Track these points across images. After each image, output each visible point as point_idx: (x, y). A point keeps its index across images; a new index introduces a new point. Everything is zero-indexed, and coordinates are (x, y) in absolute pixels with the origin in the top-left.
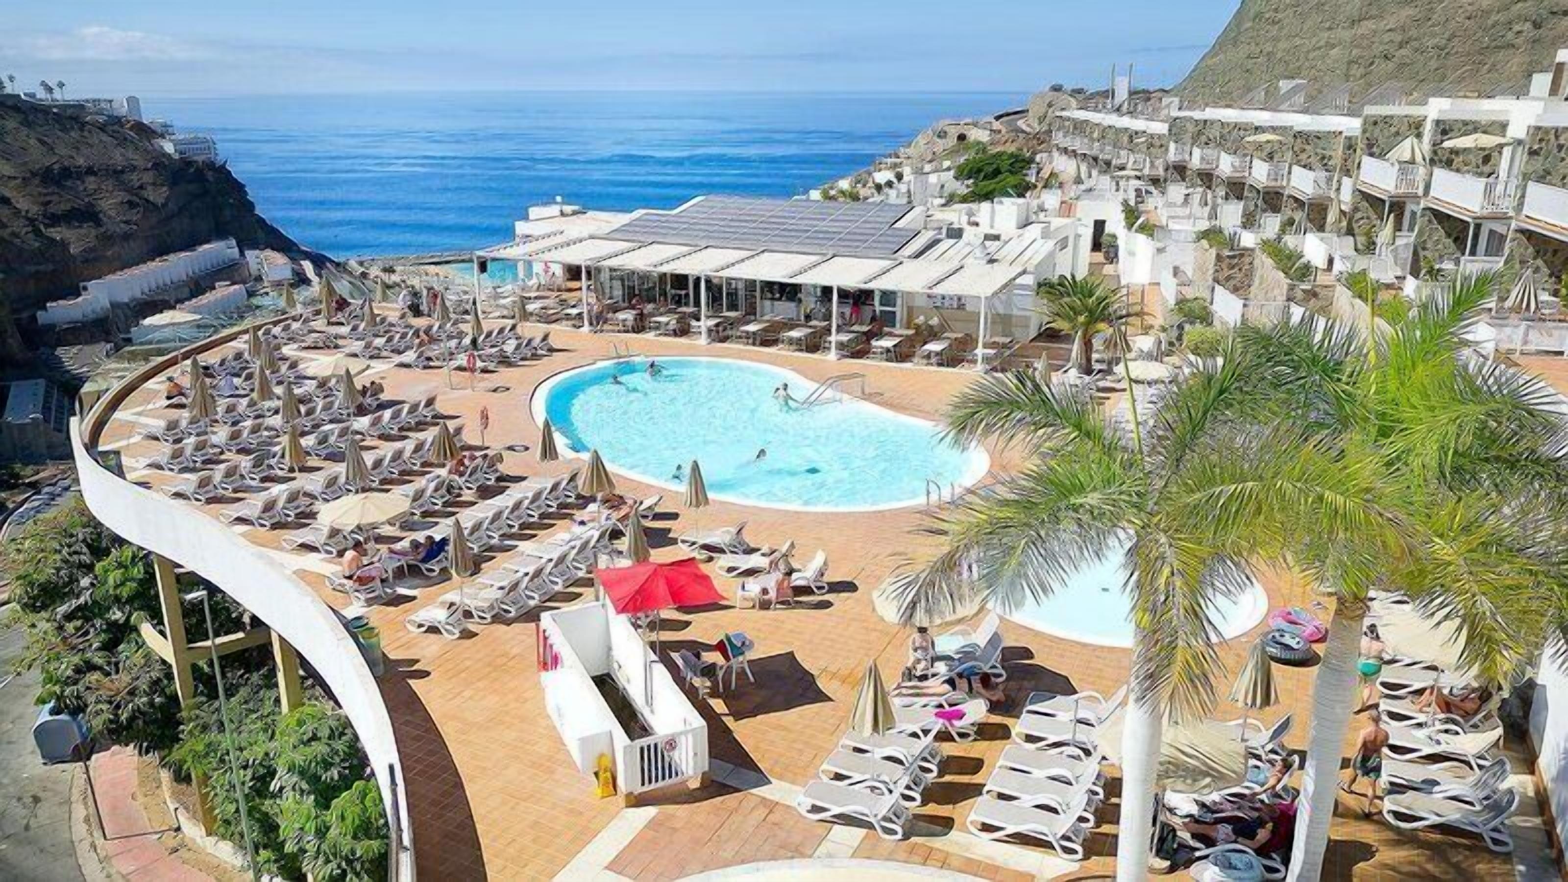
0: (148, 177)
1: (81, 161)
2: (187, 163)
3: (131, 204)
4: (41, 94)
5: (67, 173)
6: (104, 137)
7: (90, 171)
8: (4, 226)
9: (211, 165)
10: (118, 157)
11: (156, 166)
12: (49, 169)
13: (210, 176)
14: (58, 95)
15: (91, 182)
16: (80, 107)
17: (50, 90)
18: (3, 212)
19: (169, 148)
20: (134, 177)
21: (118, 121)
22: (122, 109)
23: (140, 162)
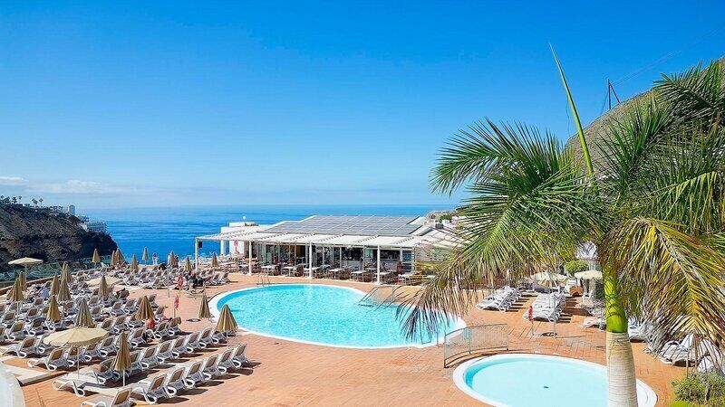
0: (72, 240)
1: (43, 232)
2: (91, 234)
3: (63, 252)
4: (32, 204)
5: (36, 238)
6: (56, 222)
7: (47, 237)
8: (2, 261)
9: (102, 235)
10: (61, 231)
11: (77, 235)
12: (28, 236)
13: (101, 239)
14: (39, 204)
15: (46, 242)
16: (48, 209)
17: (36, 202)
18: (3, 255)
19: (85, 227)
20: (67, 239)
21: (64, 215)
22: (67, 210)
23: (71, 234)
